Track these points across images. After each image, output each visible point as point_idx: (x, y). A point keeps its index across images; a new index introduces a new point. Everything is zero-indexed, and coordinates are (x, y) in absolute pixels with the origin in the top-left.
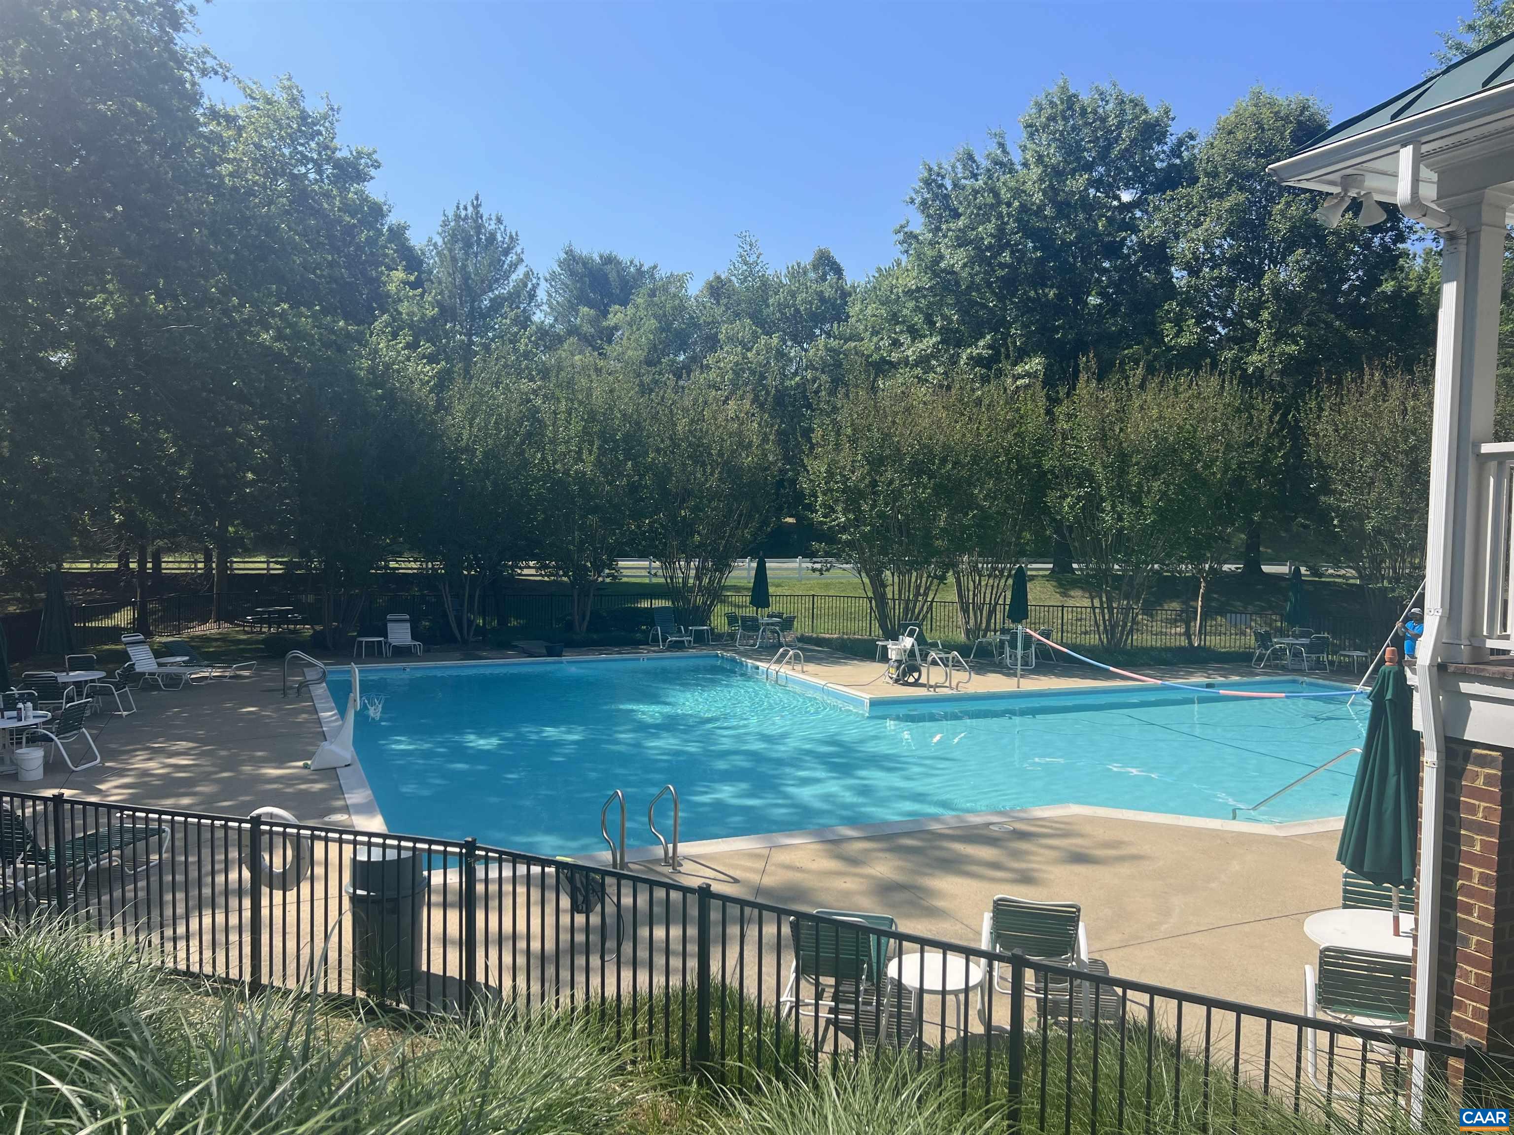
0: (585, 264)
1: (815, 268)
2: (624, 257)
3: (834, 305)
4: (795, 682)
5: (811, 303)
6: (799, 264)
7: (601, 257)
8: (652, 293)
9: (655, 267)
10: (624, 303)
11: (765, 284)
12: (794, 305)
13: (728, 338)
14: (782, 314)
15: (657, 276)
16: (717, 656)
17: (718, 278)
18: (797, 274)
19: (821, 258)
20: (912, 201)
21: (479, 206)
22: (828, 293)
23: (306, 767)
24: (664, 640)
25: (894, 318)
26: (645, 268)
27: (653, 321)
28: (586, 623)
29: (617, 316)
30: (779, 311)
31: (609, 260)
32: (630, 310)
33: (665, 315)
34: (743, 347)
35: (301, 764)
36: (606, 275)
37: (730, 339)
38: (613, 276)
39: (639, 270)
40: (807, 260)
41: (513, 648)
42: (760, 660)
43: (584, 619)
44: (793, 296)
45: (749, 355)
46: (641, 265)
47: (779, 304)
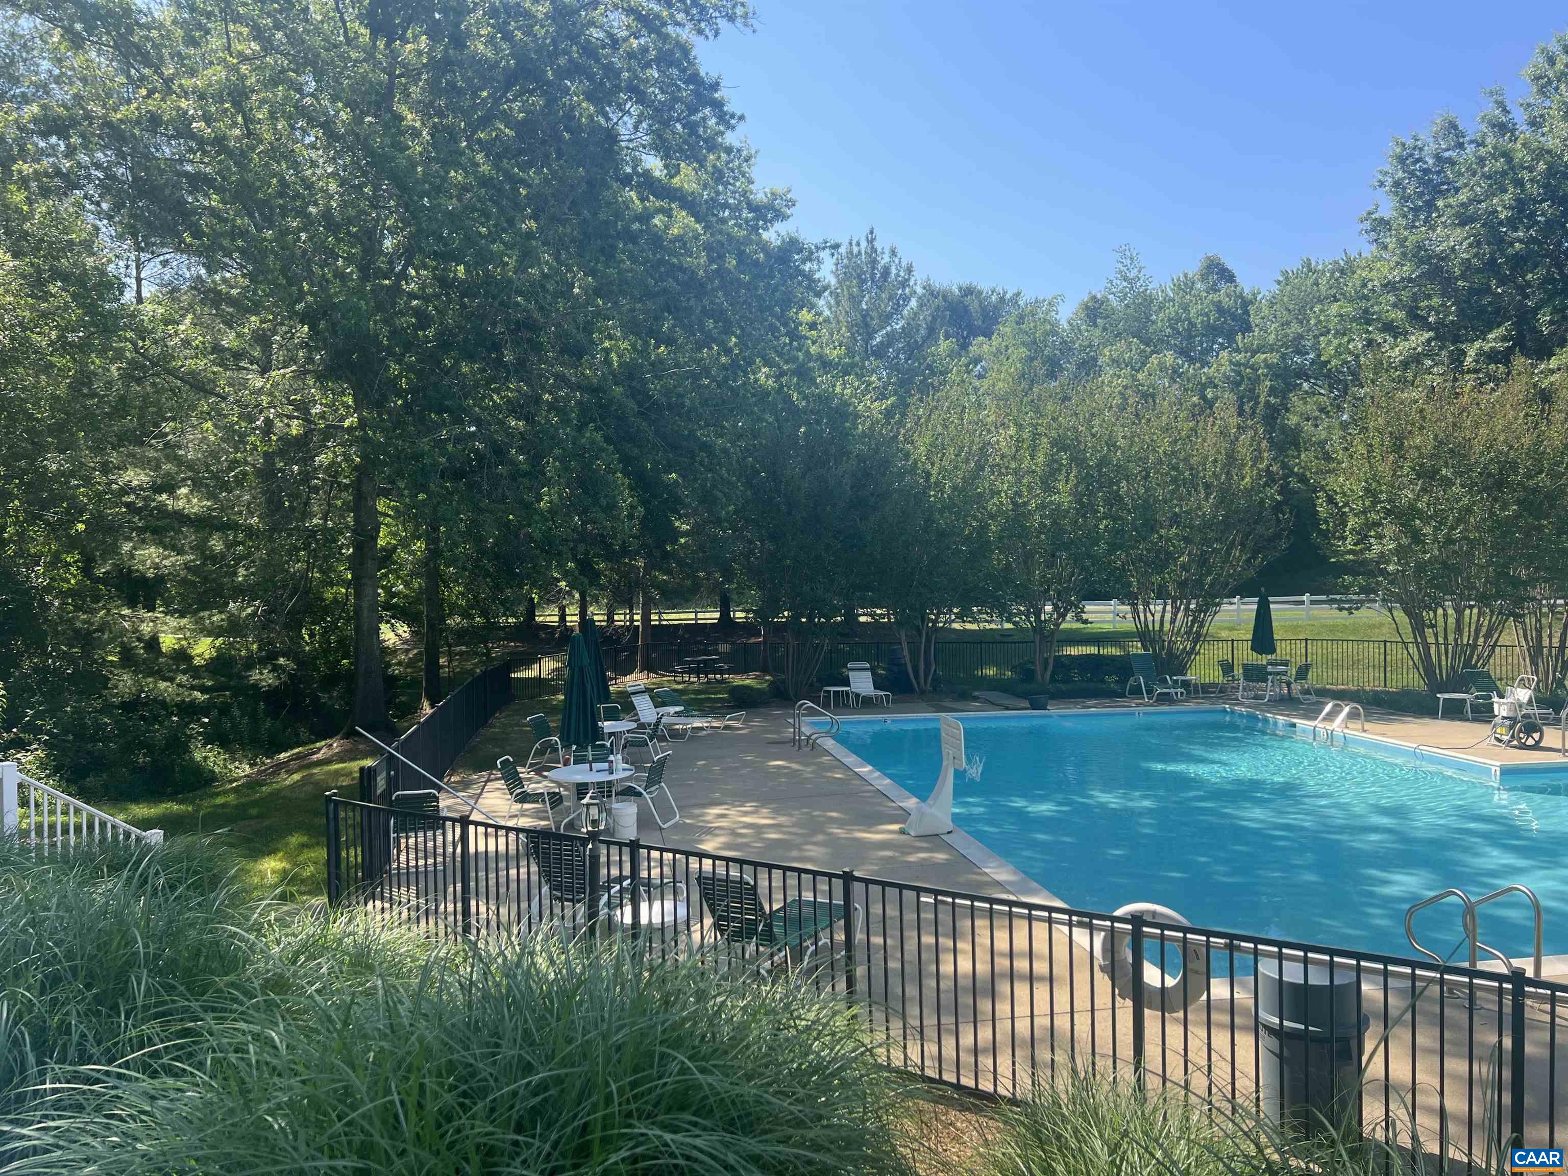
0: (945, 297)
1: (1204, 278)
2: (984, 286)
3: (1234, 317)
4: (1356, 742)
5: (1207, 315)
6: (1186, 275)
7: (960, 289)
8: (1021, 320)
9: (1018, 294)
10: (988, 335)
11: (1148, 300)
12: (1189, 319)
13: (1113, 361)
14: (1173, 329)
15: (1021, 303)
16: (1225, 710)
17: (1094, 297)
18: (1185, 286)
19: (1208, 267)
20: (1382, 184)
21: (873, 240)
22: (1227, 303)
23: (902, 832)
24: (1150, 692)
25: (1366, 318)
26: (1008, 296)
27: (1022, 349)
28: (1049, 672)
29: (980, 346)
30: (1170, 326)
31: (968, 291)
32: (996, 340)
33: (1035, 342)
34: (1133, 368)
35: (895, 827)
36: (966, 309)
37: (1114, 362)
38: (974, 306)
39: (1002, 299)
40: (1194, 269)
41: (975, 699)
42: (1296, 717)
43: (1046, 669)
44: (1186, 309)
45: (1140, 376)
46: (1005, 293)
47: (1169, 319)
